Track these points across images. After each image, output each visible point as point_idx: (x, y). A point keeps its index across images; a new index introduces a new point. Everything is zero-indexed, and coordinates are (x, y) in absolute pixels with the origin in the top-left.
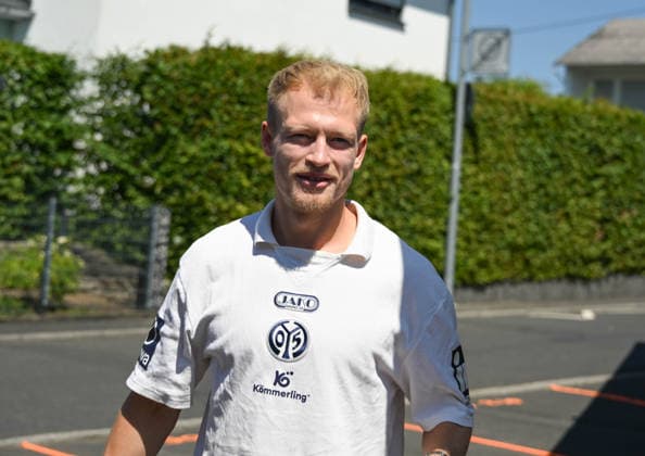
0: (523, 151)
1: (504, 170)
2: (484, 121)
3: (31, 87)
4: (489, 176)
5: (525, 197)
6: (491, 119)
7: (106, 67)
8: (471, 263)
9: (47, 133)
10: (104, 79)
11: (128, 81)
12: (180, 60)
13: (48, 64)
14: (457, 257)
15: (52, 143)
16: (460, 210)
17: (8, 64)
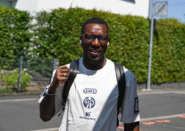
0: (172, 41)
1: (166, 46)
2: (160, 31)
3: (16, 21)
4: (162, 48)
5: (173, 55)
6: (162, 30)
7: (40, 15)
8: (156, 76)
9: (21, 36)
10: (39, 19)
11: (46, 19)
12: (62, 12)
13: (21, 14)
14: (151, 74)
15: (23, 39)
16: (152, 59)
17: (8, 14)
